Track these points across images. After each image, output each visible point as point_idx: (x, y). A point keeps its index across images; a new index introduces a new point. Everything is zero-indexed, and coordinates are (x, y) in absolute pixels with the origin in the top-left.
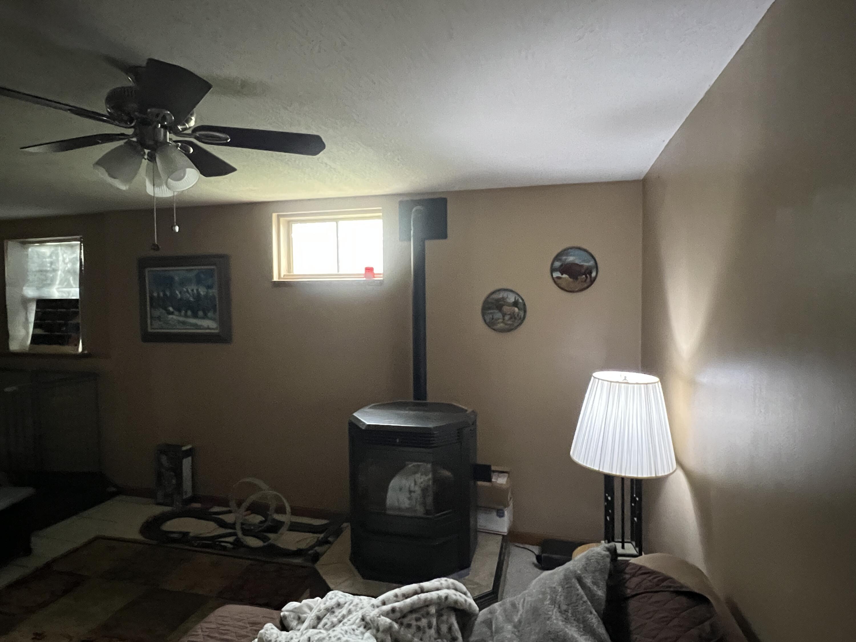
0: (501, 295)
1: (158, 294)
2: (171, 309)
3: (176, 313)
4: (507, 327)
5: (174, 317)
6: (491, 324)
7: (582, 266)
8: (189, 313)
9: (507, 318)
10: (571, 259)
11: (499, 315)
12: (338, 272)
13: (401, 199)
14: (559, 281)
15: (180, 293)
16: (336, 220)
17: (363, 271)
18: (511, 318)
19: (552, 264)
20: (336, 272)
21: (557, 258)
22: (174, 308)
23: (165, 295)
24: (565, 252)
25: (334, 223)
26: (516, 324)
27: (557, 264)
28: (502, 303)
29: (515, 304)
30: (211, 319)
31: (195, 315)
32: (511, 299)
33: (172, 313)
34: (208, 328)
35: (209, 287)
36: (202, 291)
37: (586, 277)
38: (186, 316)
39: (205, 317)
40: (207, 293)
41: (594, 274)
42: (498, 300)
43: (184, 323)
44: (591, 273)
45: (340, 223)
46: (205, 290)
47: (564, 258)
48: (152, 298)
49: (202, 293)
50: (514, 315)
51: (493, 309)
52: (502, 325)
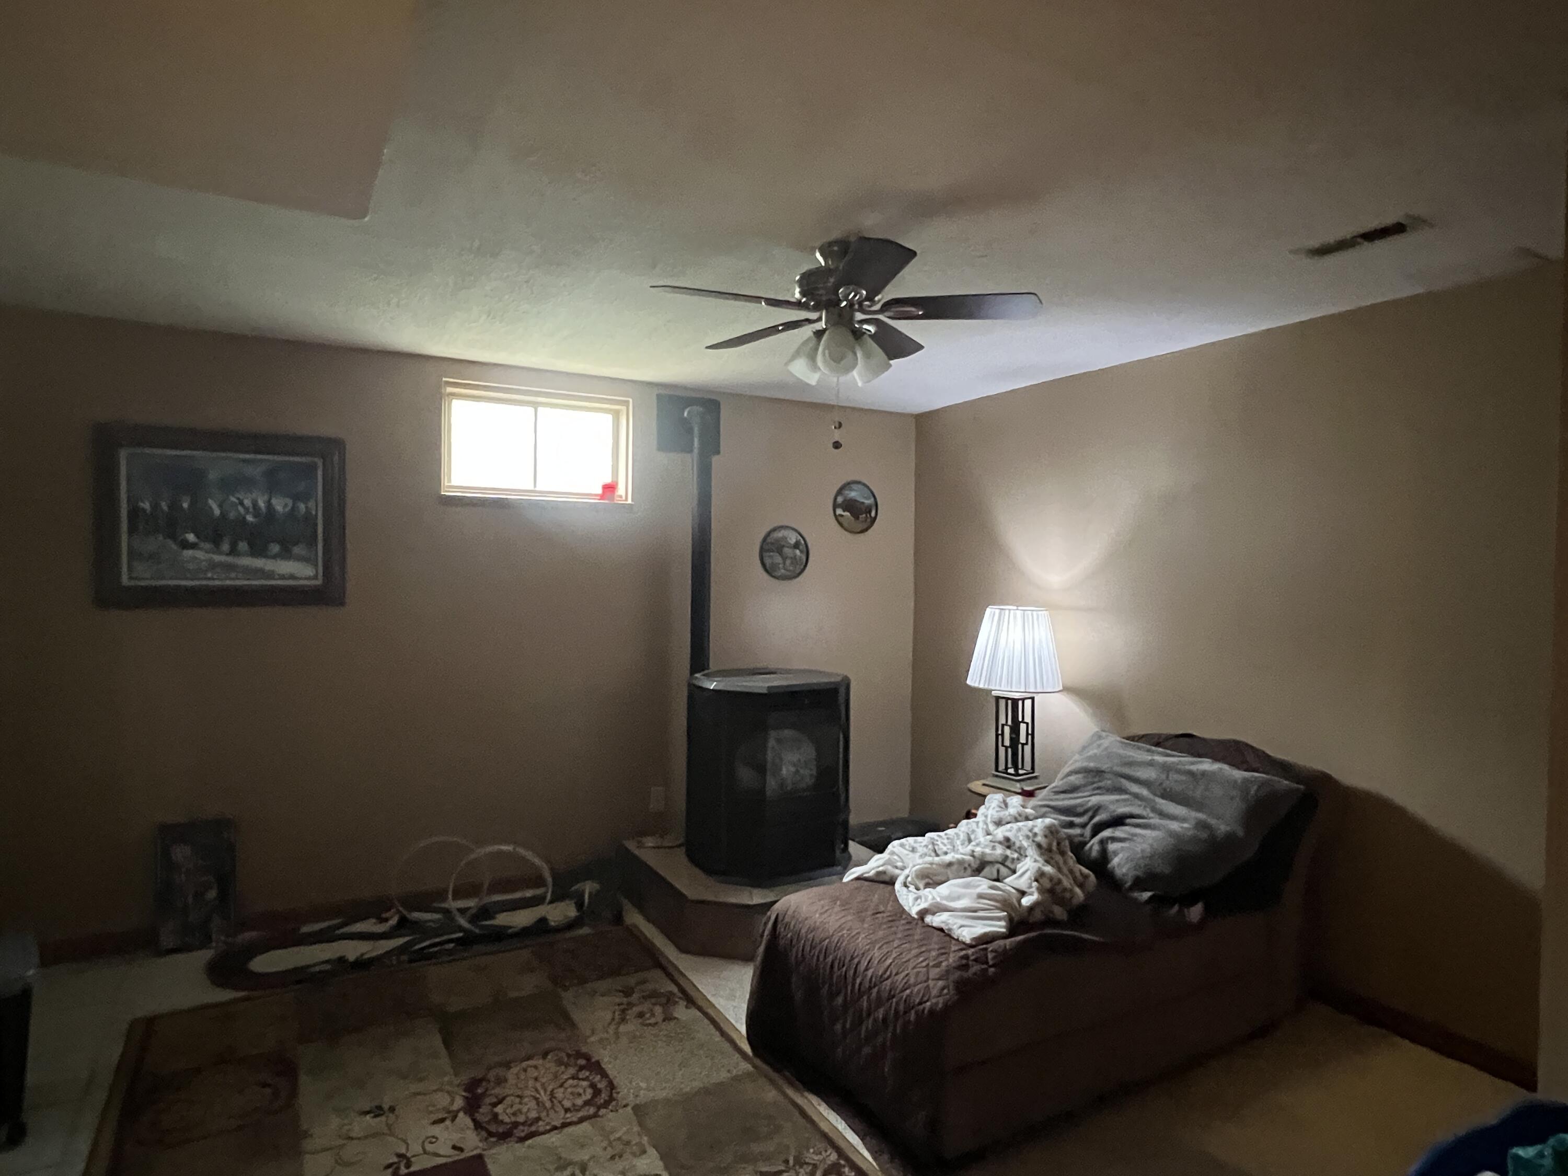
0: (780, 534)
1: (155, 506)
2: (191, 537)
3: (208, 546)
4: (788, 573)
5: (199, 554)
6: (769, 570)
7: (863, 503)
8: (243, 546)
9: (788, 562)
10: (853, 494)
11: (778, 559)
12: (535, 486)
13: (660, 391)
14: (840, 518)
15: (220, 506)
16: (535, 405)
17: (599, 491)
18: (792, 563)
19: (835, 499)
20: (531, 487)
21: (840, 492)
22: (197, 536)
23: (174, 505)
24: (847, 486)
25: (531, 410)
26: (798, 571)
27: (840, 500)
28: (783, 543)
29: (796, 546)
30: (299, 559)
31: (258, 550)
32: (793, 538)
33: (193, 546)
34: (292, 577)
35: (296, 498)
36: (280, 505)
37: (867, 516)
38: (233, 552)
39: (285, 554)
40: (293, 508)
41: (873, 514)
42: (778, 540)
43: (230, 567)
44: (870, 512)
45: (540, 409)
46: (290, 502)
47: (847, 492)
48: (134, 513)
49: (279, 508)
50: (796, 559)
51: (773, 551)
52: (783, 571)
